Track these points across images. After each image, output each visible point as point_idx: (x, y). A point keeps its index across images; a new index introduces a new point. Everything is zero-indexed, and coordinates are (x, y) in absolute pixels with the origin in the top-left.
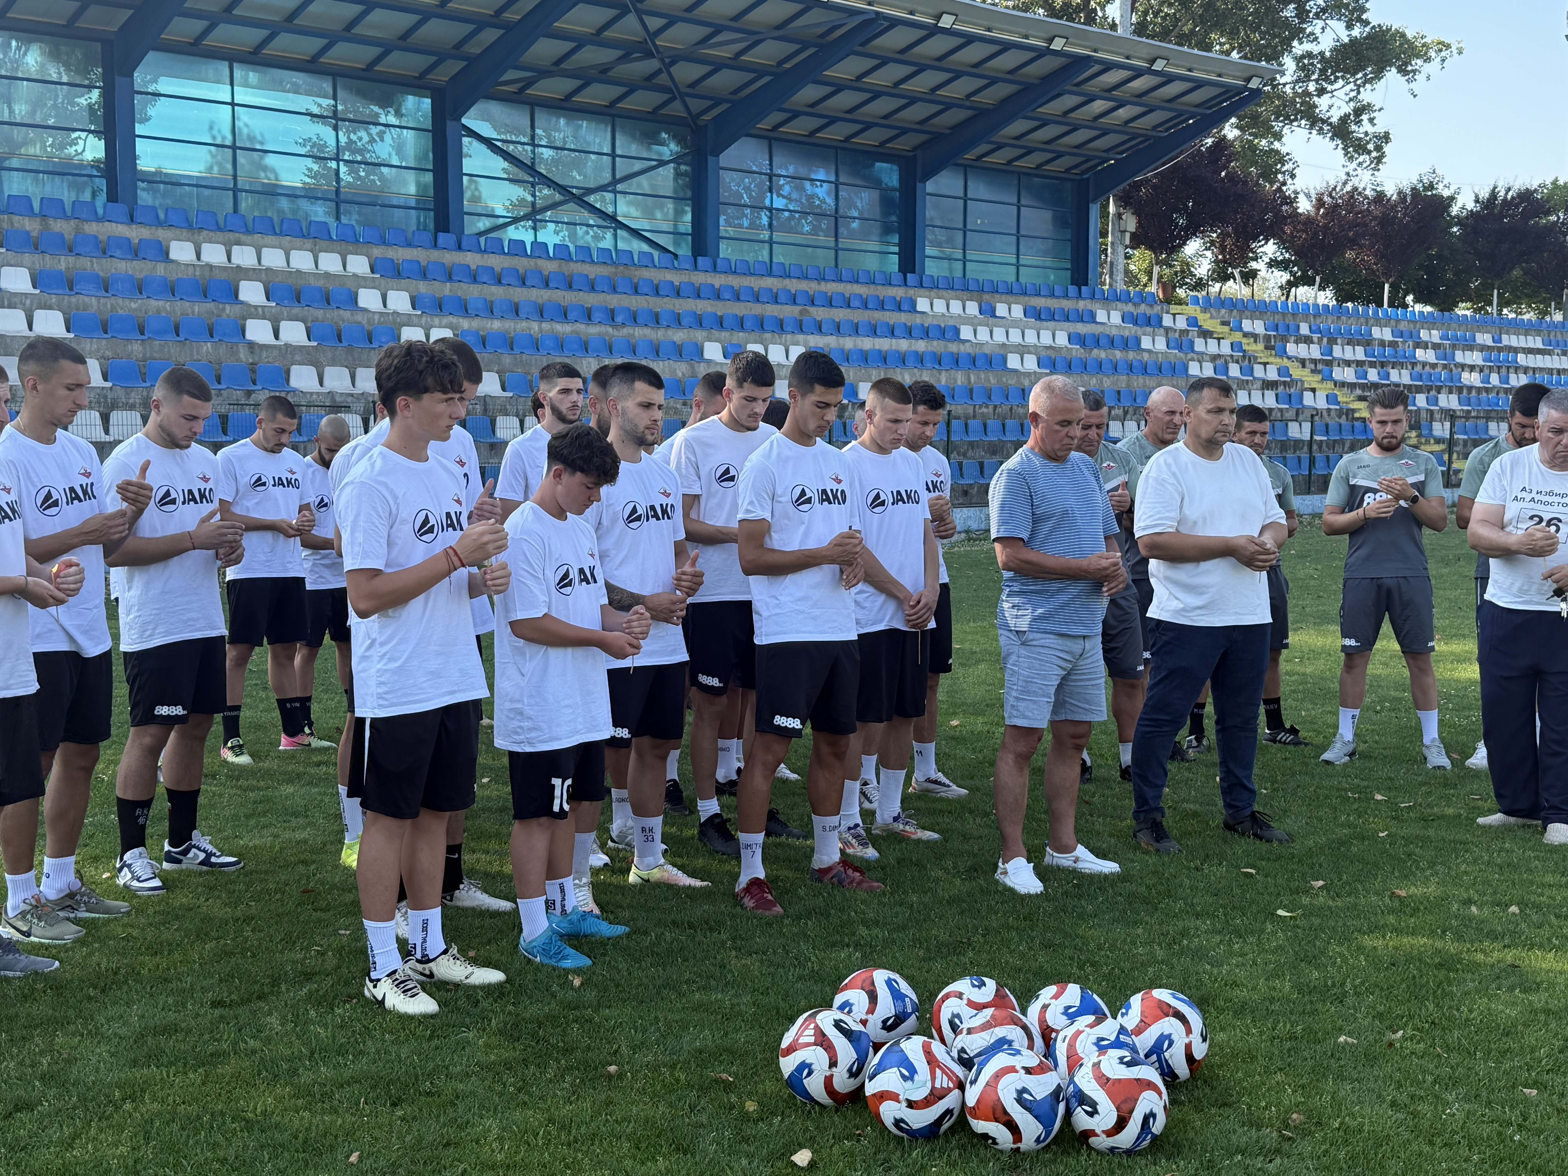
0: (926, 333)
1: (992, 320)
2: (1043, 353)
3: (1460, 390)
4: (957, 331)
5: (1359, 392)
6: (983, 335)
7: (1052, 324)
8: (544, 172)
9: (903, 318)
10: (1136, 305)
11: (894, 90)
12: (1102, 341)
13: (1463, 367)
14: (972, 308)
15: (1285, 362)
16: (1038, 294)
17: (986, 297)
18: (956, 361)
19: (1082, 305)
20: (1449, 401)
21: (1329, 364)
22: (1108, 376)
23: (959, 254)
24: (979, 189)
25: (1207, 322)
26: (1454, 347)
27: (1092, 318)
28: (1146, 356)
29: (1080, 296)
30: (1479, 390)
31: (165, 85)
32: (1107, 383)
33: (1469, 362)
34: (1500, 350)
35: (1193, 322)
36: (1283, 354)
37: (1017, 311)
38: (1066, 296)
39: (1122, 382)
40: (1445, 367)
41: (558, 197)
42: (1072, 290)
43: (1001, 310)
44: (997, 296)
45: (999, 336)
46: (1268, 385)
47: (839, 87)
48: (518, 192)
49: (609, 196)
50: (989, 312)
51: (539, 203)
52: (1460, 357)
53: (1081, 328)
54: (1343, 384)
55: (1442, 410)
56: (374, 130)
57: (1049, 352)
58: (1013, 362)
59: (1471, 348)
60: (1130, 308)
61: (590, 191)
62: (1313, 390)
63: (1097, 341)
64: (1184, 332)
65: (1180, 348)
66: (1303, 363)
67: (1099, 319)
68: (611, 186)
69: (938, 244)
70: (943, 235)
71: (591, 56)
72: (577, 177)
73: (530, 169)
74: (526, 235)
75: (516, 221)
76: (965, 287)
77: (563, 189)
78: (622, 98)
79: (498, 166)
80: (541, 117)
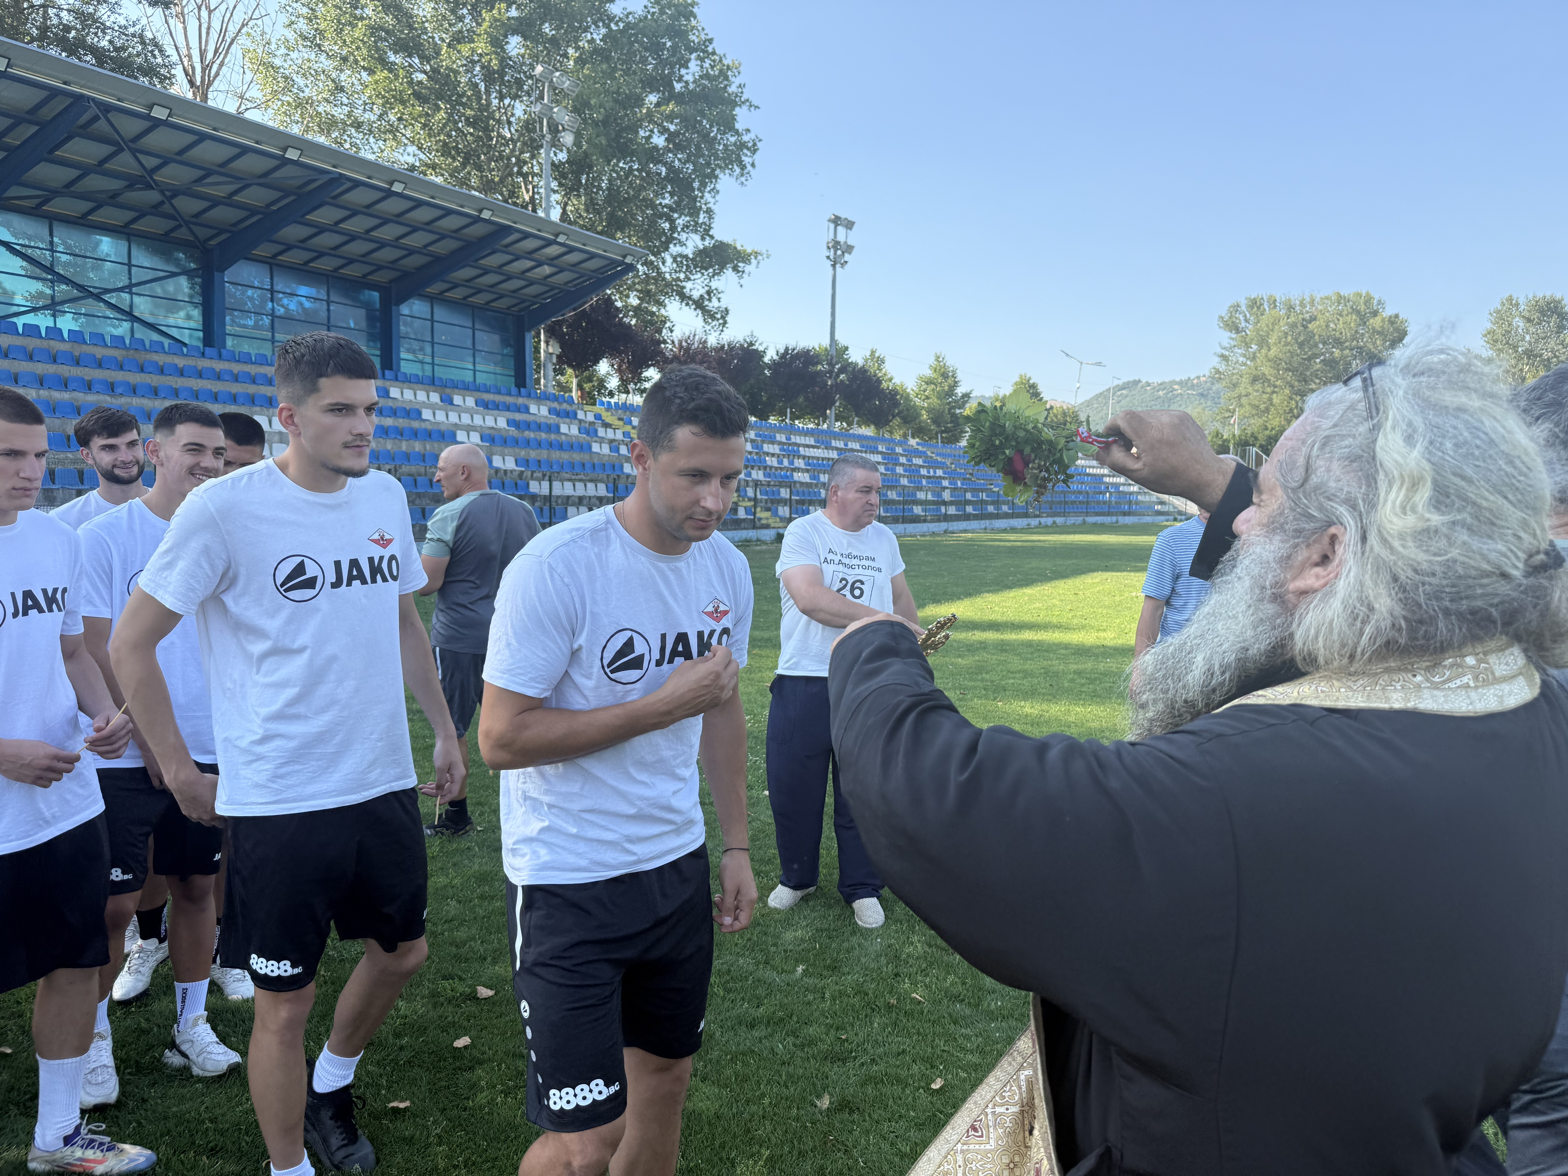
0: (395, 413)
1: (449, 407)
2: (488, 432)
3: (765, 468)
4: (419, 413)
6: (440, 416)
7: (496, 412)
8: (62, 272)
10: (560, 403)
11: (366, 236)
12: (532, 426)
13: (768, 454)
14: (435, 397)
16: (488, 391)
17: (448, 391)
18: (415, 434)
19: (520, 401)
20: (758, 475)
22: (533, 449)
23: (428, 359)
24: (442, 314)
25: (608, 417)
26: (763, 442)
27: (527, 410)
28: (563, 438)
29: (519, 394)
30: (776, 468)
32: (533, 454)
33: (771, 451)
34: (790, 444)
35: (598, 417)
37: (470, 402)
38: (509, 394)
39: (544, 454)
40: (757, 453)
41: (76, 293)
42: (514, 390)
43: (457, 400)
44: (456, 391)
45: (453, 418)
47: (322, 229)
48: (36, 286)
49: (126, 296)
50: (447, 401)
51: (59, 297)
52: (767, 448)
53: (518, 416)
55: (753, 480)
57: (492, 432)
59: (773, 443)
60: (555, 405)
61: (108, 291)
63: (528, 426)
64: (591, 423)
65: (588, 433)
67: (532, 411)
68: (129, 288)
69: (412, 351)
70: (416, 345)
71: (96, 182)
72: (93, 278)
73: (50, 270)
74: (43, 321)
75: (34, 310)
76: (431, 383)
77: (81, 287)
78: (134, 220)
79: (16, 264)
80: (58, 229)
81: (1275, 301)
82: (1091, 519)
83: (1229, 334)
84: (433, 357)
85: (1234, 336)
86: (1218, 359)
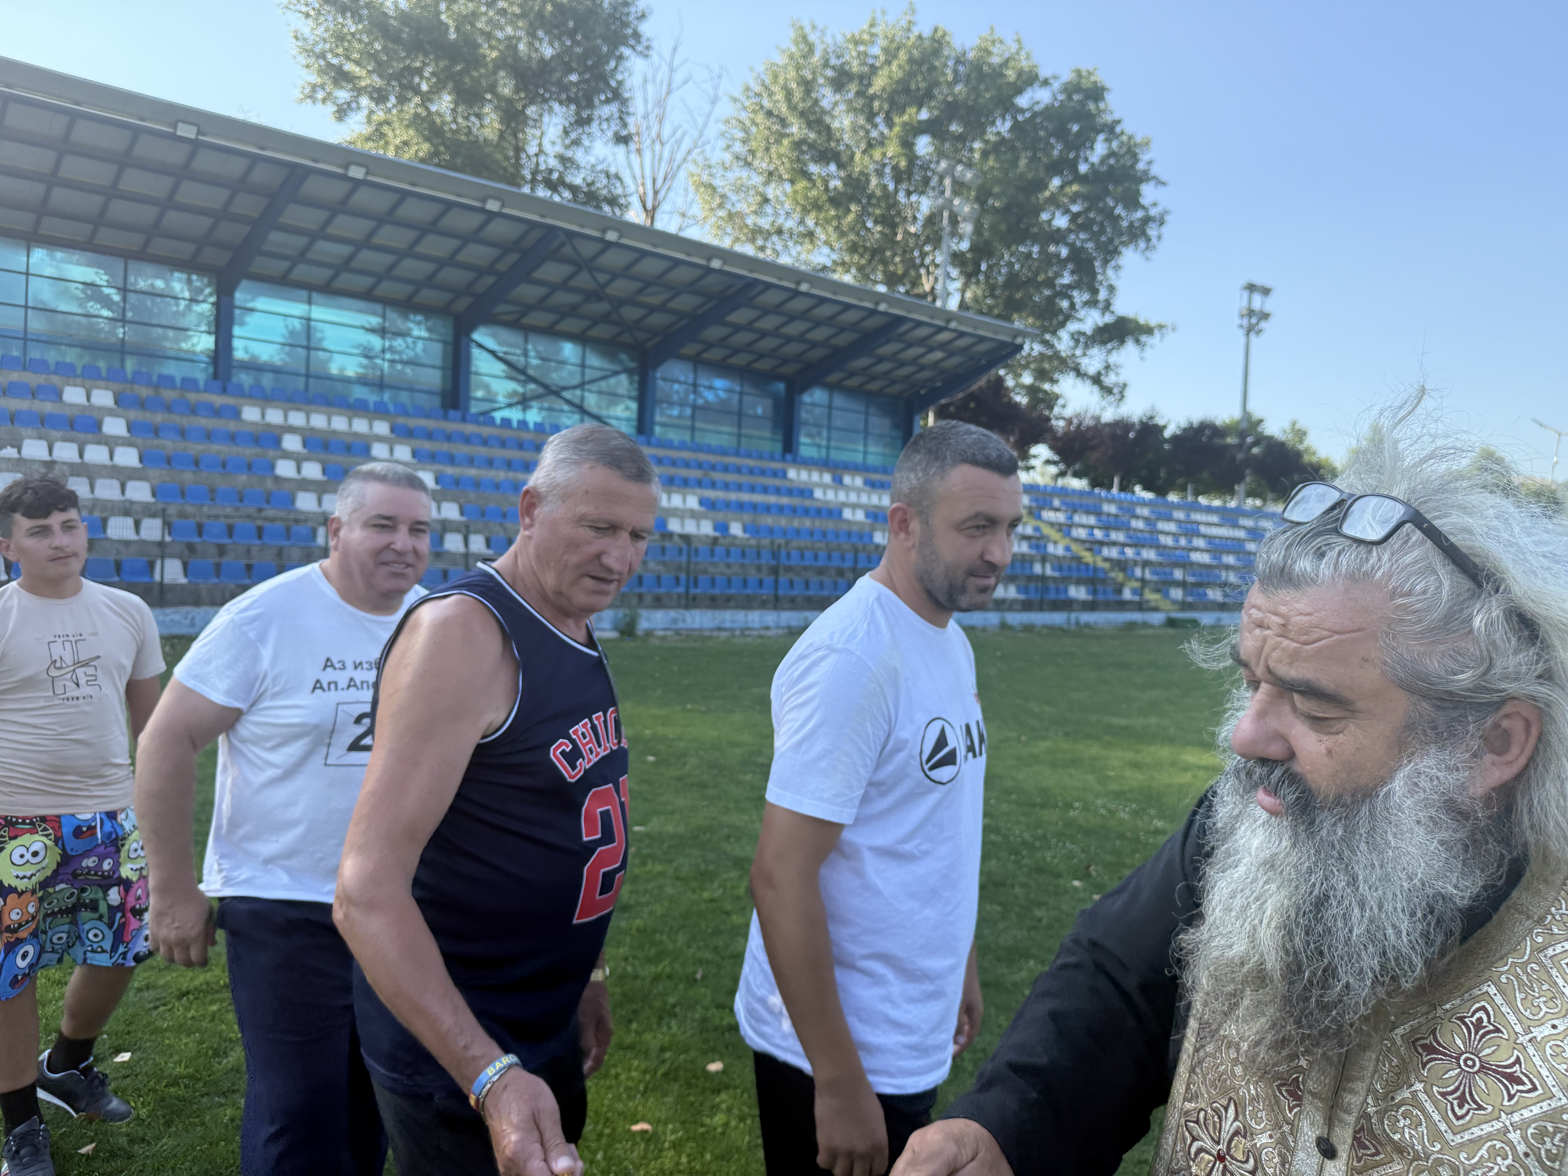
0: (790, 492)
1: (839, 487)
2: (872, 509)
3: (1158, 547)
4: (811, 492)
5: (1087, 545)
6: (830, 495)
7: (881, 491)
8: (532, 374)
9: (777, 482)
11: (775, 333)
13: (1162, 532)
14: (827, 478)
15: (1040, 524)
16: (876, 471)
17: (839, 471)
18: (806, 512)
20: (1149, 554)
21: (1070, 526)
23: (824, 443)
24: (839, 400)
26: (1157, 520)
30: (1171, 548)
31: (262, 303)
33: (1167, 529)
34: (1188, 522)
36: (1039, 518)
37: (859, 481)
40: (1150, 532)
41: (541, 390)
43: (847, 480)
44: (847, 471)
45: (842, 496)
46: (1025, 538)
47: (737, 328)
48: (512, 386)
49: (578, 392)
50: (838, 481)
51: (528, 395)
54: (1077, 540)
55: (1143, 560)
56: (409, 340)
57: (876, 509)
58: (847, 514)
59: (1169, 521)
61: (565, 388)
62: (1055, 543)
66: (1052, 524)
68: (582, 385)
69: (811, 436)
70: (814, 430)
71: (562, 298)
72: (556, 378)
73: (523, 372)
74: (515, 415)
75: (510, 405)
76: (825, 464)
77: (545, 386)
78: (589, 328)
79: (499, 368)
80: (532, 337)
84: (829, 439)
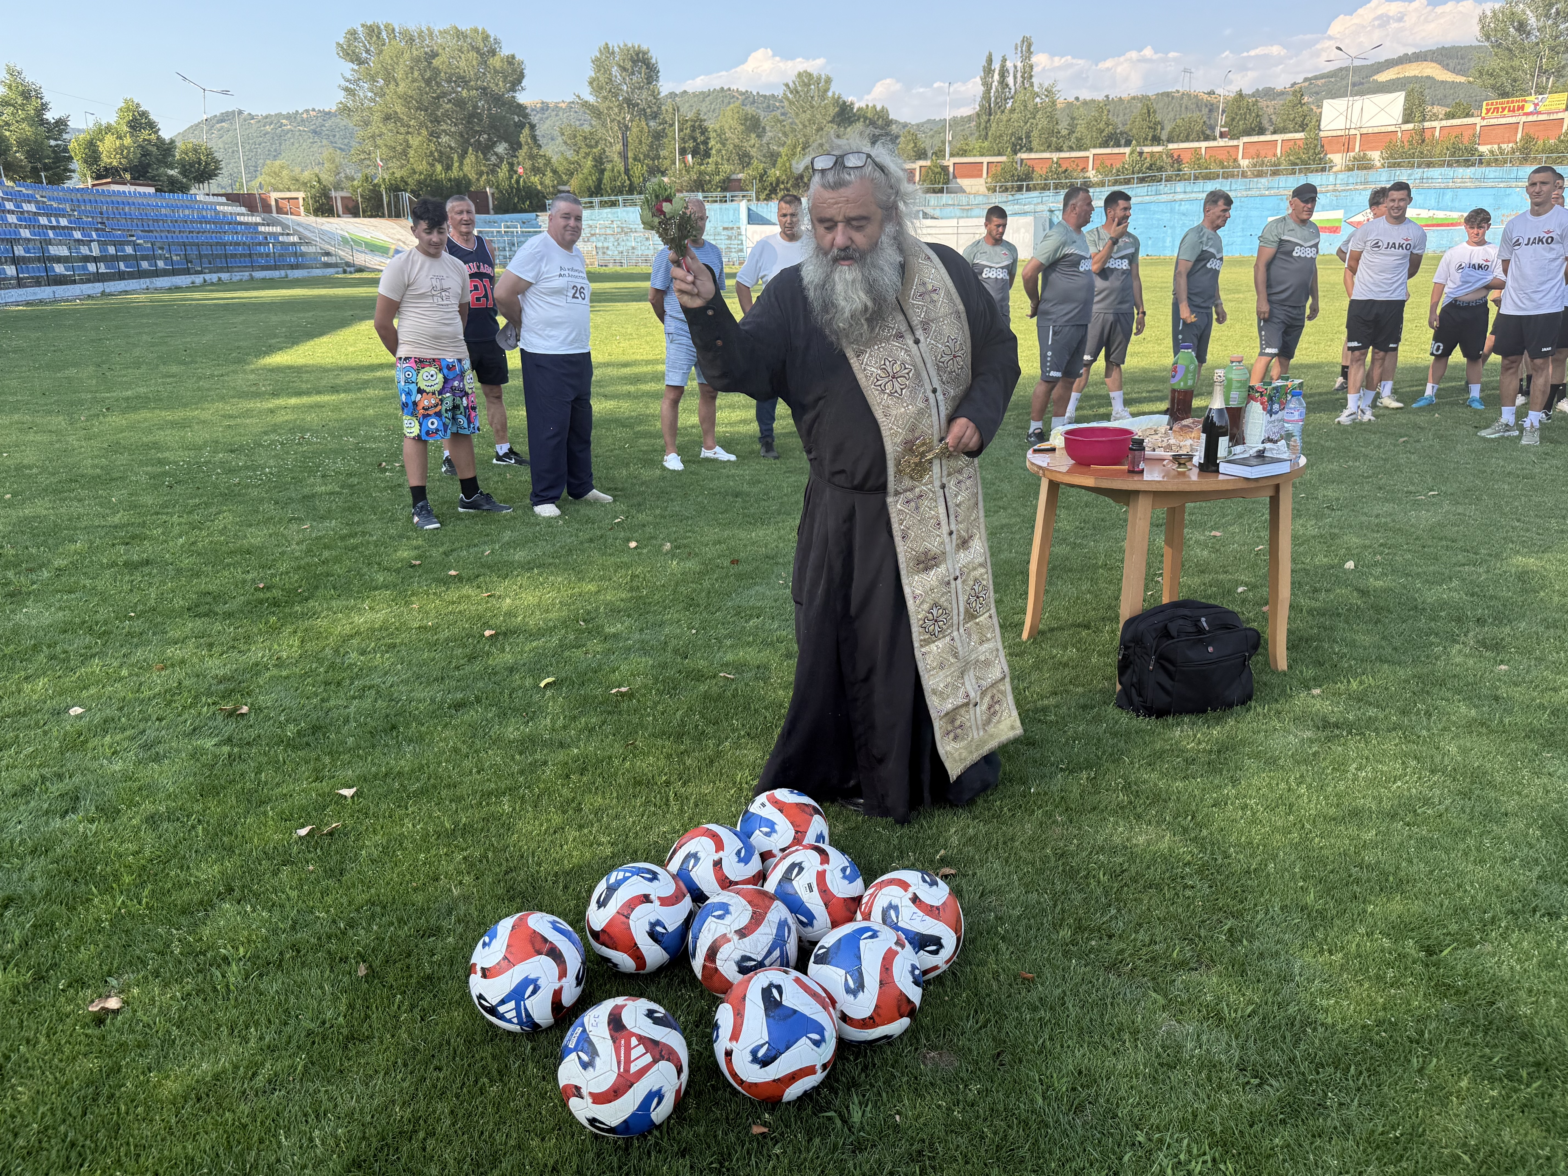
81: (393, 30)
82: (259, 275)
83: (351, 65)
85: (356, 68)
86: (343, 93)
